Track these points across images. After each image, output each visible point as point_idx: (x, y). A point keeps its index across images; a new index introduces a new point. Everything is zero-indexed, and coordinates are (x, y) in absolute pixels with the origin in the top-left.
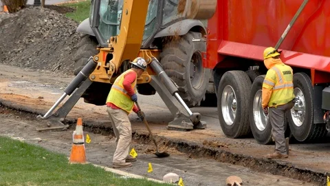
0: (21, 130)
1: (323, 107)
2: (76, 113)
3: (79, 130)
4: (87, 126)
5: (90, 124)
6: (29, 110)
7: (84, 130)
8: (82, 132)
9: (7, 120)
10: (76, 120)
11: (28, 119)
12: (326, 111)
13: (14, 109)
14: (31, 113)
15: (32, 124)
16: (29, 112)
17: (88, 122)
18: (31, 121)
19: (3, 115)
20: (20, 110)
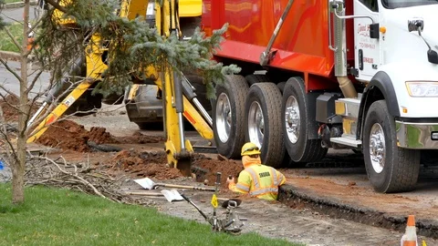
0: (322, 232)
1: (317, 119)
2: (405, 207)
3: (410, 233)
4: (423, 227)
5: (427, 224)
6: (333, 202)
7: (417, 233)
8: (416, 236)
9: (300, 218)
10: (406, 218)
11: (332, 217)
12: (321, 124)
13: (312, 201)
14: (338, 207)
15: (337, 223)
16: (334, 206)
17: (425, 221)
18: (336, 220)
19: (294, 210)
20: (320, 203)
